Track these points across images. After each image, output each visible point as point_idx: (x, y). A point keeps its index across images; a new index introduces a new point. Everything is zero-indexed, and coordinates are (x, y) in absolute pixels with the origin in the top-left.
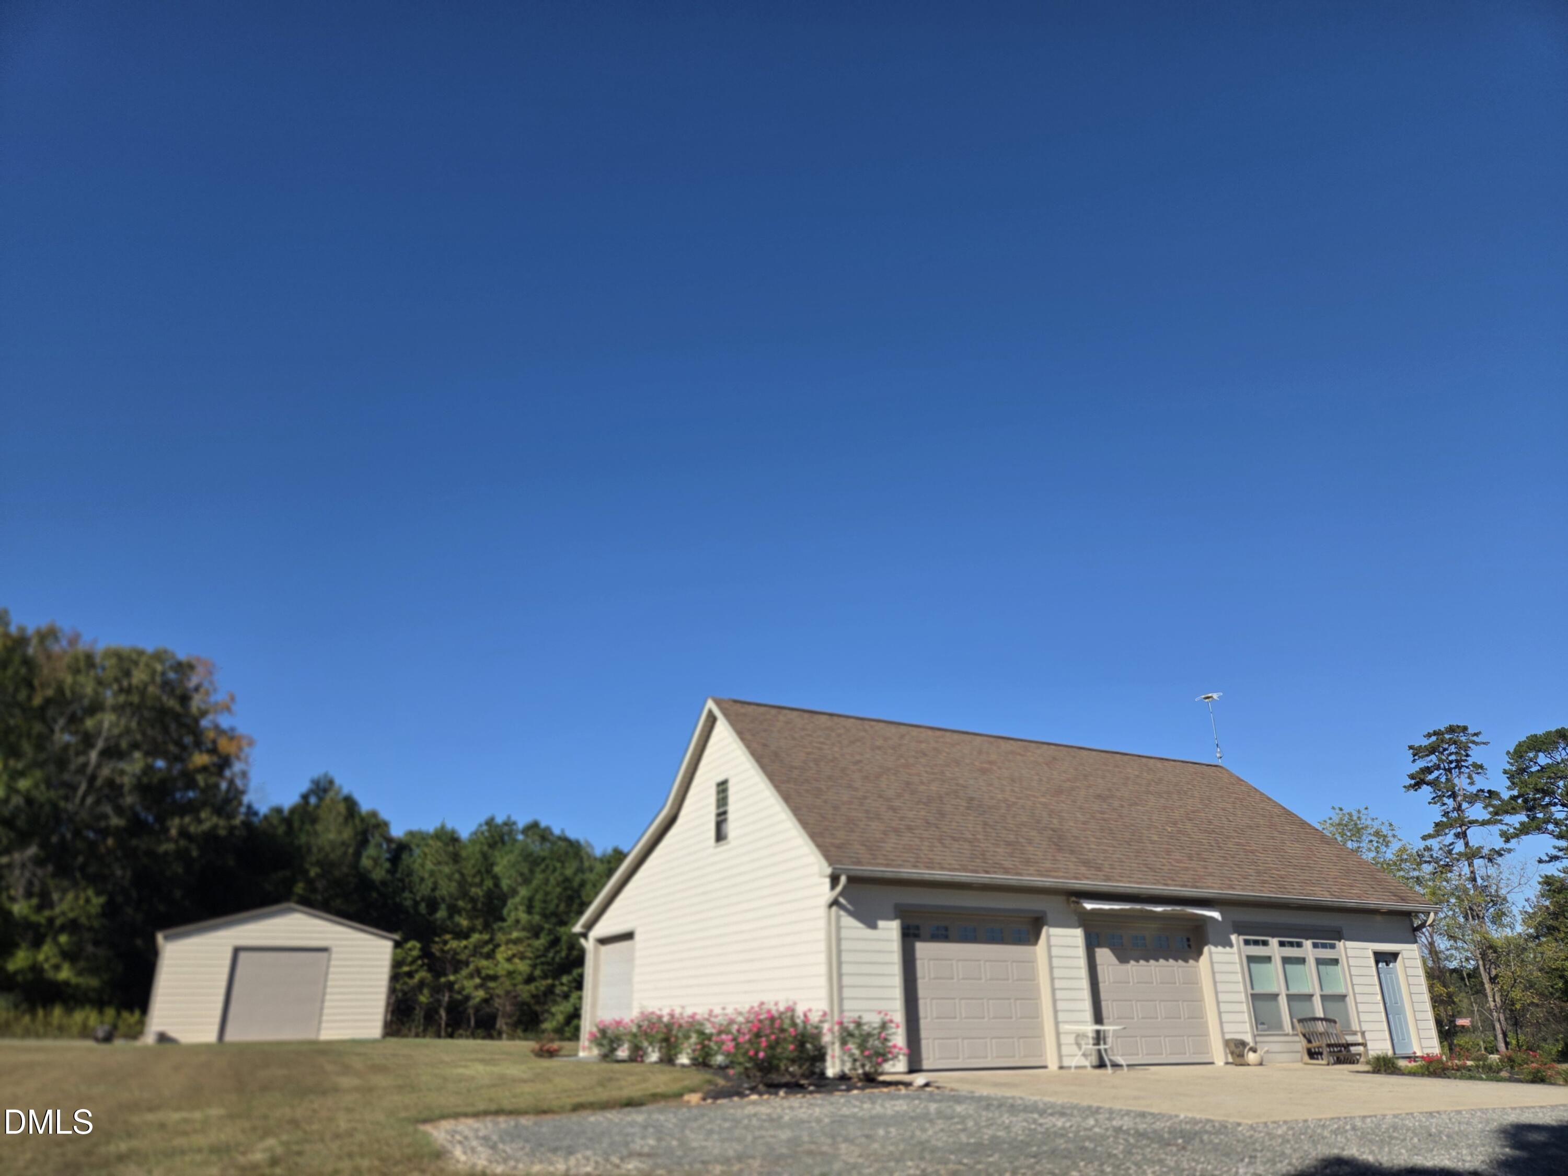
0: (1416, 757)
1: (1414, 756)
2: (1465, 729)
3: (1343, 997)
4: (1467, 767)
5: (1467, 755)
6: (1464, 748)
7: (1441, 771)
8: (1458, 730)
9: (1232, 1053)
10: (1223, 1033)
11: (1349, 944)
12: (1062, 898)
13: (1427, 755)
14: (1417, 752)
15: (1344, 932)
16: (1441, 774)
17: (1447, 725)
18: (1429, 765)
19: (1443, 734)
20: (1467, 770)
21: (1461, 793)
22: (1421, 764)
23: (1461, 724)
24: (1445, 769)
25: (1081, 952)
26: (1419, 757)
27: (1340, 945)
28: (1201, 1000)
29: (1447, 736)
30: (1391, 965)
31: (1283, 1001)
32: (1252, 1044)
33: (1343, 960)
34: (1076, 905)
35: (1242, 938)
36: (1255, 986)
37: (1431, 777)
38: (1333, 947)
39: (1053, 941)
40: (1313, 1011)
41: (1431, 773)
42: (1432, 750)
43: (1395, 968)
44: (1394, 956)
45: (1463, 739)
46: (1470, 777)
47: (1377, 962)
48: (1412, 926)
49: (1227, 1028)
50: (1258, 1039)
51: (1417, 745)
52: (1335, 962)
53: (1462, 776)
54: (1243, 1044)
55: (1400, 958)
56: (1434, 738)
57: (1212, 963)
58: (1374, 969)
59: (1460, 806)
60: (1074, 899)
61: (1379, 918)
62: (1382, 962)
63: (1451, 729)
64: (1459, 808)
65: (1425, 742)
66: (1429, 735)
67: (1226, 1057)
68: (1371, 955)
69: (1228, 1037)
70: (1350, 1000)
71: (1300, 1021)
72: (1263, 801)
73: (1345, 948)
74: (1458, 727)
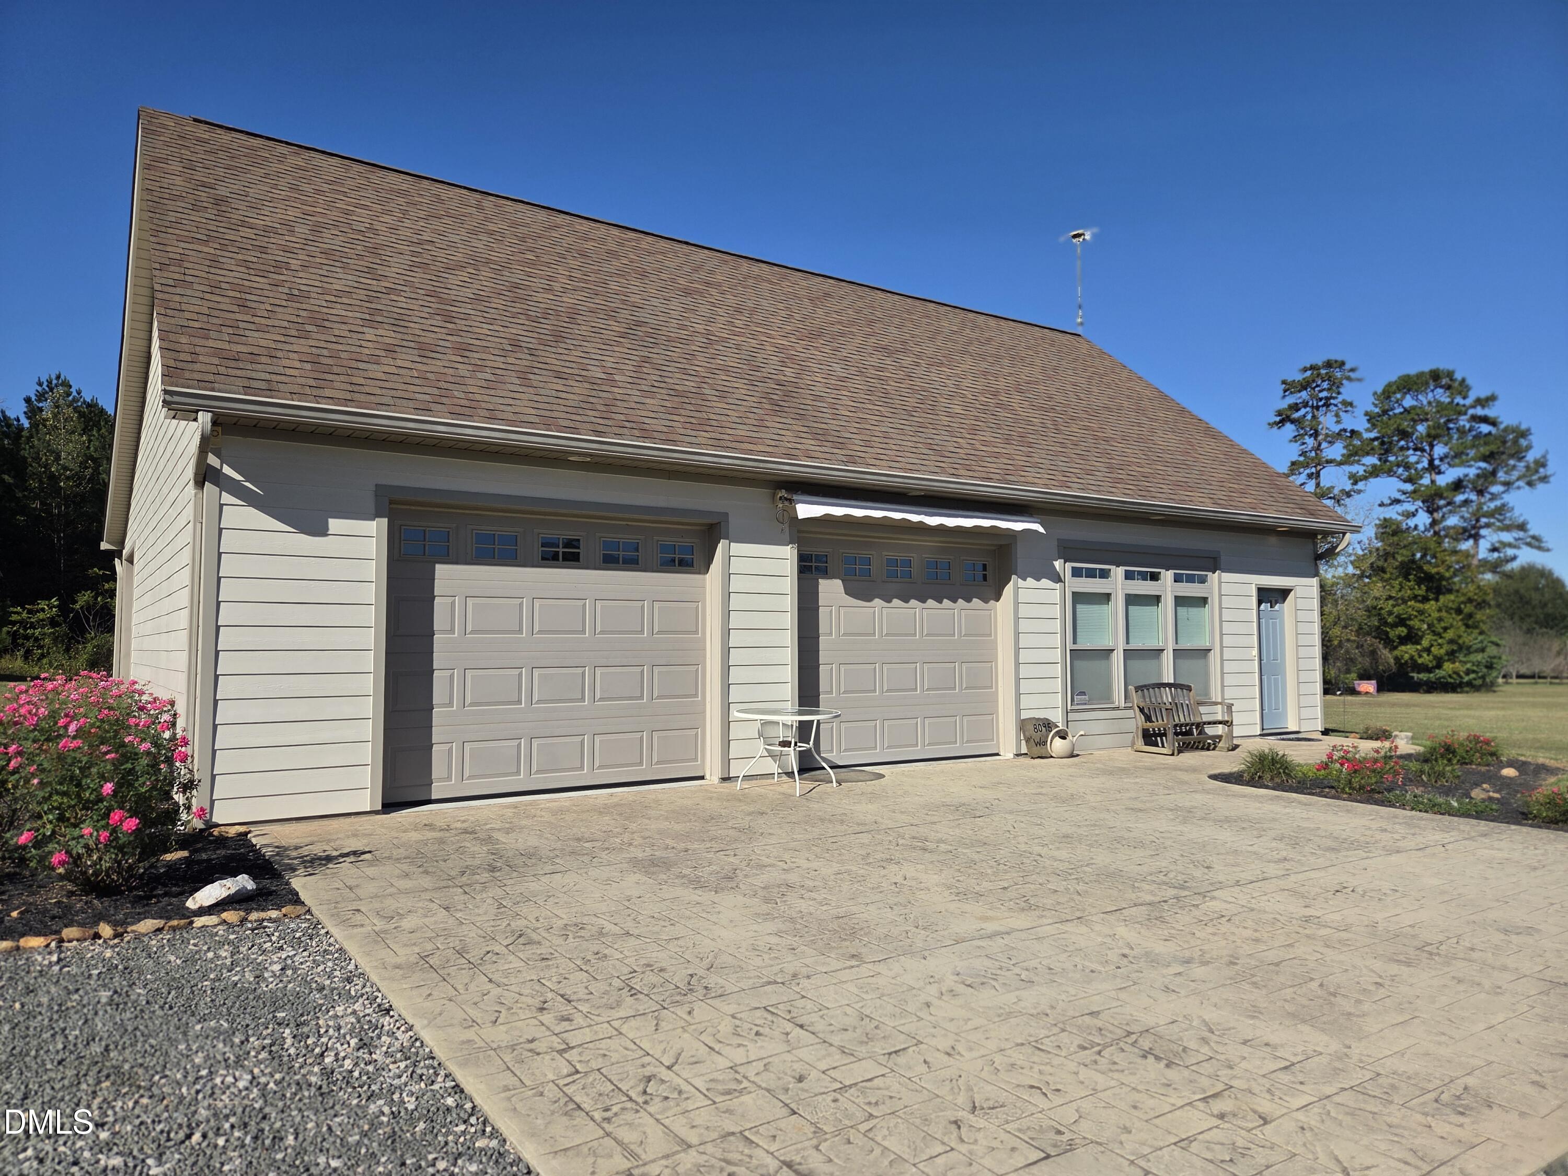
0: (1287, 393)
1: (1285, 391)
2: (1343, 363)
3: (1205, 652)
4: (1336, 405)
5: (1339, 393)
6: (1335, 385)
7: (1308, 409)
8: (1335, 365)
9: (1028, 740)
10: (1018, 710)
11: (1226, 576)
12: (762, 493)
13: (1300, 391)
14: (1289, 387)
15: (1223, 558)
16: (1307, 412)
17: (1325, 359)
18: (1298, 401)
19: (1319, 369)
20: (1335, 408)
21: (1324, 432)
22: (1291, 400)
23: (1339, 358)
24: (1312, 407)
25: (788, 584)
26: (1291, 393)
27: (1214, 578)
28: (991, 660)
29: (1323, 372)
30: (1277, 607)
31: (1118, 659)
32: (1061, 726)
33: (1214, 601)
34: (787, 503)
35: (1069, 565)
36: (1078, 640)
37: (1296, 415)
38: (1203, 580)
39: (736, 565)
40: (1160, 674)
41: (1298, 410)
42: (1304, 385)
43: (1281, 612)
44: (1283, 594)
45: (1339, 375)
46: (1337, 415)
47: (1260, 602)
48: (1315, 550)
49: (1025, 702)
50: (1072, 716)
51: (1290, 379)
52: (1203, 601)
53: (1328, 414)
54: (1048, 725)
55: (1292, 595)
56: (1309, 373)
57: (1017, 604)
58: (1255, 612)
59: (1320, 445)
60: (783, 493)
61: (1273, 540)
62: (1267, 603)
63: (1329, 364)
64: (1318, 448)
65: (1299, 377)
66: (1305, 370)
67: (1019, 745)
68: (1254, 593)
69: (1025, 715)
70: (1214, 657)
71: (1138, 689)
72: (1130, 380)
73: (1220, 582)
74: (1336, 361)
